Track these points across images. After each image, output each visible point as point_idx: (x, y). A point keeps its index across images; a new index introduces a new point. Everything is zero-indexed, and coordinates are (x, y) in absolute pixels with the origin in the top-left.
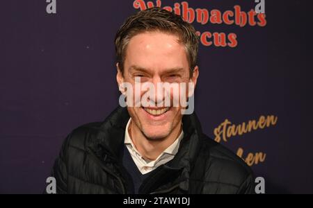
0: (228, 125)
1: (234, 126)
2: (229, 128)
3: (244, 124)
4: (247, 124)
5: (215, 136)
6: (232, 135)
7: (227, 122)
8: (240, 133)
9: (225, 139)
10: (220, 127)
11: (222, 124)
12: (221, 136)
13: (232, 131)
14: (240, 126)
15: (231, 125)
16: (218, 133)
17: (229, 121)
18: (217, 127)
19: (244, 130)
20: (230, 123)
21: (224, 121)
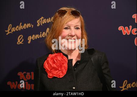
0: (43, 19)
1: (45, 19)
2: (43, 20)
3: (50, 18)
4: (51, 18)
5: (37, 24)
6: (44, 23)
7: (42, 18)
8: (48, 22)
9: (41, 24)
10: (39, 20)
11: (40, 19)
12: (40, 23)
13: (45, 21)
14: (48, 19)
15: (44, 19)
16: (39, 22)
17: (43, 17)
18: (38, 20)
19: (50, 21)
20: (44, 18)
21: (41, 18)
